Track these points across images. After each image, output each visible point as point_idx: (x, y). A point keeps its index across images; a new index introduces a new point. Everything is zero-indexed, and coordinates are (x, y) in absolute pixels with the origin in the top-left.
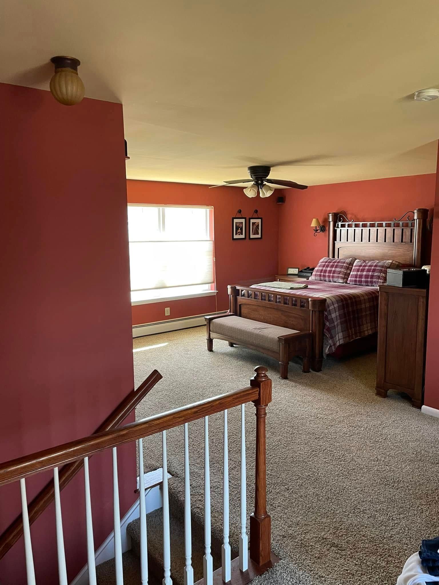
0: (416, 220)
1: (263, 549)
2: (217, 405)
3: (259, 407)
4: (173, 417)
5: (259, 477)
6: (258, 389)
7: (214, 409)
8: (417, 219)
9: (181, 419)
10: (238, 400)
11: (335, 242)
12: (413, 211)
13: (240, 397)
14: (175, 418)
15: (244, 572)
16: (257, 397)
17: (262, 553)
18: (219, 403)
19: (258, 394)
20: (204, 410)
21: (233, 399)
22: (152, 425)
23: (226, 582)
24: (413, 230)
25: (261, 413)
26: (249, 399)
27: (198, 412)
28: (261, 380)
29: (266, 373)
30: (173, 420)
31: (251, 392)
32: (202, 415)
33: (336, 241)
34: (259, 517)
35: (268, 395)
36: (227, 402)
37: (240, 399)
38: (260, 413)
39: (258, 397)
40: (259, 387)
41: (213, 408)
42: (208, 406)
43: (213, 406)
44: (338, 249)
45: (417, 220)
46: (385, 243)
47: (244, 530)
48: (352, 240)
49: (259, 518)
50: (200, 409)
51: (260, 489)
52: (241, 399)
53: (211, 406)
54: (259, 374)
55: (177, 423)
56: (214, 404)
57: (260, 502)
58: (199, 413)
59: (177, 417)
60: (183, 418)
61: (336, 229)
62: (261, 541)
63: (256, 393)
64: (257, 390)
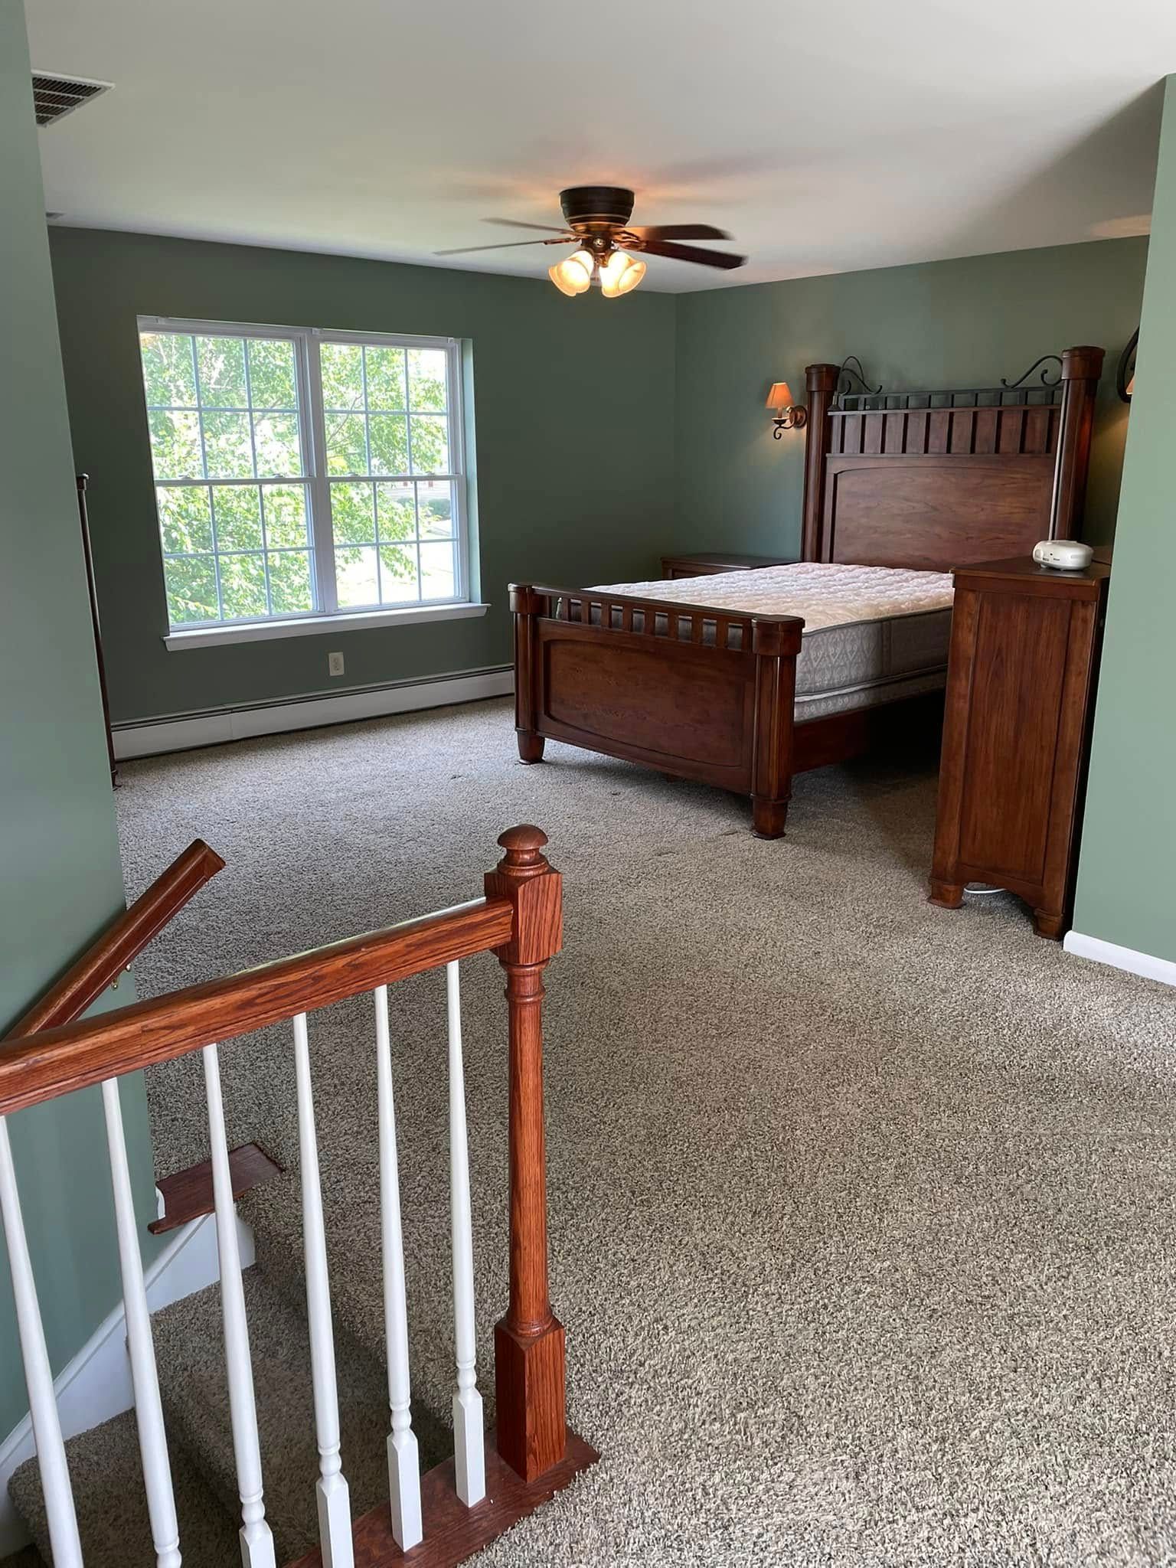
0: (1066, 382)
1: (539, 1431)
2: (337, 971)
3: (516, 971)
4: (142, 1027)
5: (520, 1206)
6: (510, 907)
7: (328, 987)
8: (1068, 380)
9: (179, 1032)
10: (427, 950)
11: (827, 455)
12: (1058, 356)
13: (438, 939)
14: (152, 1030)
15: (473, 1508)
16: (502, 937)
17: (535, 1445)
18: (348, 964)
19: (509, 926)
20: (282, 992)
21: (408, 946)
22: (41, 1064)
23: (405, 1550)
24: (1056, 415)
25: (522, 989)
26: (474, 945)
27: (258, 1001)
28: (520, 874)
29: (541, 848)
30: (143, 1037)
31: (480, 917)
32: (275, 1012)
33: (830, 452)
34: (520, 1331)
35: (547, 928)
36: (383, 961)
37: (437, 947)
38: (519, 991)
39: (512, 936)
40: (513, 898)
41: (321, 984)
42: (300, 980)
43: (322, 977)
44: (836, 476)
45: (1071, 382)
46: (973, 455)
47: (468, 1378)
48: (876, 448)
49: (521, 1335)
50: (265, 990)
51: (524, 1242)
52: (440, 946)
53: (313, 979)
54: (515, 855)
55: (166, 1049)
56: (325, 971)
57: (525, 1283)
58: (257, 1005)
59: (164, 1028)
60: (190, 1030)
61: (830, 414)
62: (528, 1409)
63: (500, 920)
64: (504, 909)
